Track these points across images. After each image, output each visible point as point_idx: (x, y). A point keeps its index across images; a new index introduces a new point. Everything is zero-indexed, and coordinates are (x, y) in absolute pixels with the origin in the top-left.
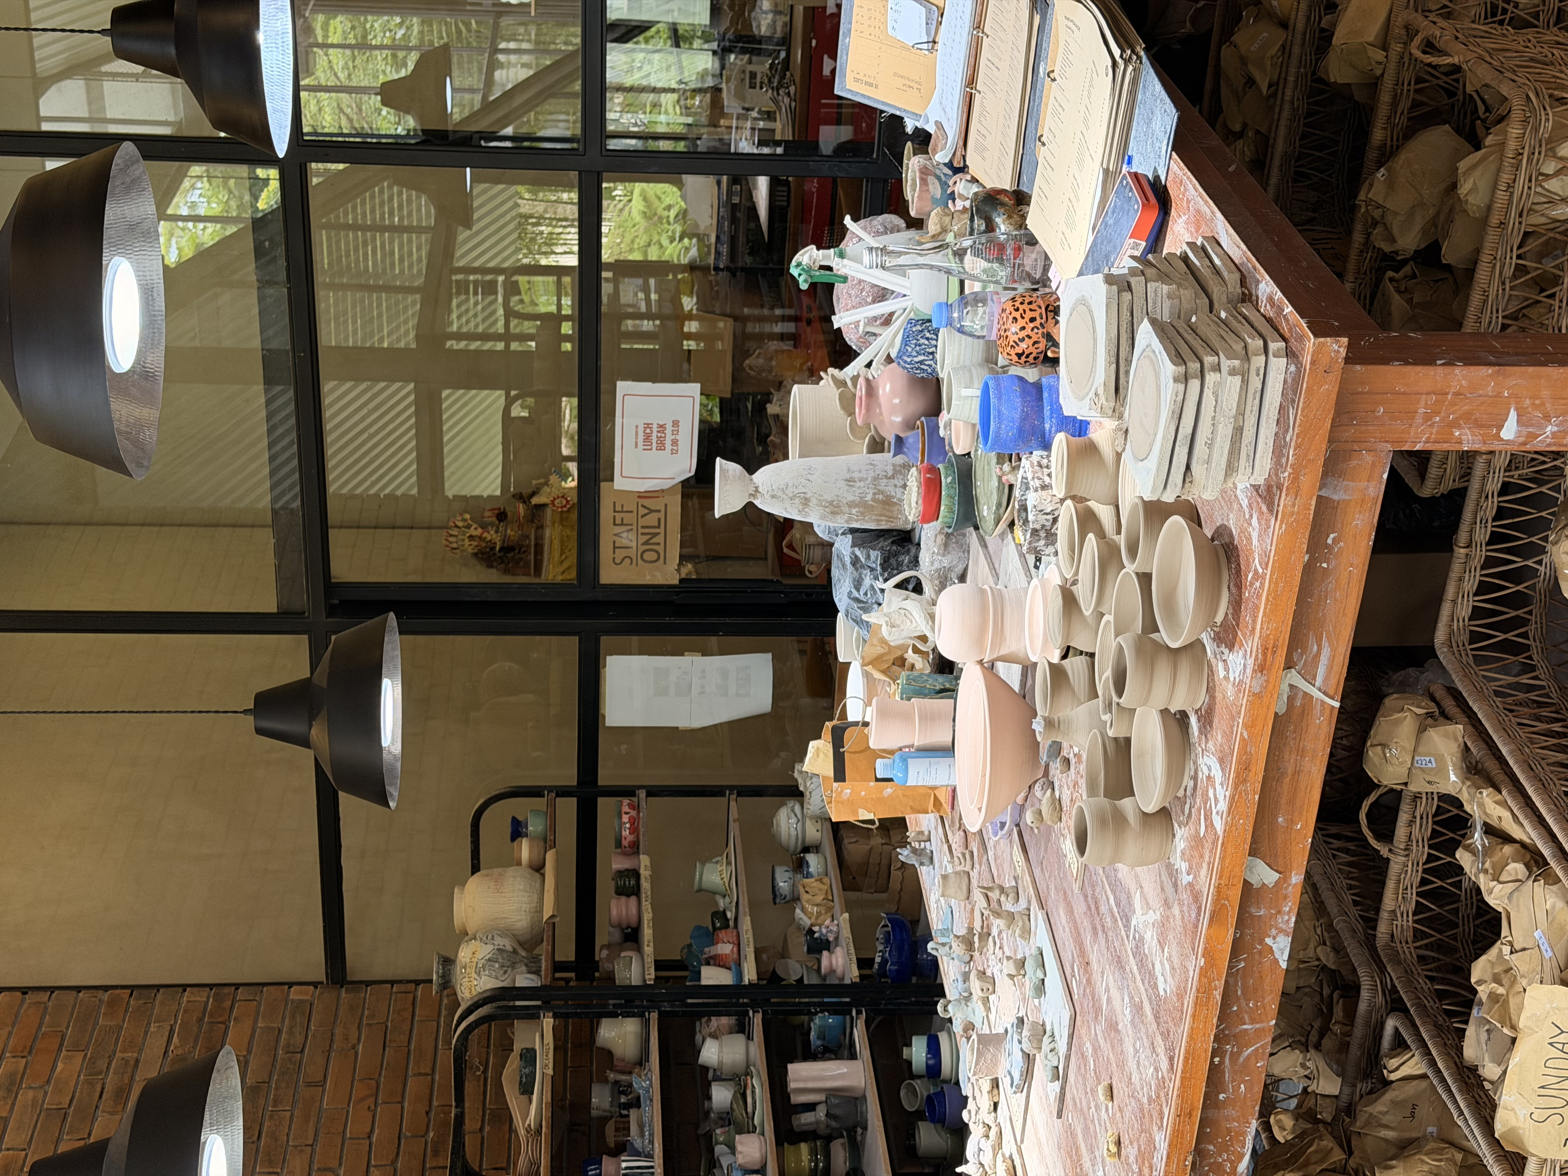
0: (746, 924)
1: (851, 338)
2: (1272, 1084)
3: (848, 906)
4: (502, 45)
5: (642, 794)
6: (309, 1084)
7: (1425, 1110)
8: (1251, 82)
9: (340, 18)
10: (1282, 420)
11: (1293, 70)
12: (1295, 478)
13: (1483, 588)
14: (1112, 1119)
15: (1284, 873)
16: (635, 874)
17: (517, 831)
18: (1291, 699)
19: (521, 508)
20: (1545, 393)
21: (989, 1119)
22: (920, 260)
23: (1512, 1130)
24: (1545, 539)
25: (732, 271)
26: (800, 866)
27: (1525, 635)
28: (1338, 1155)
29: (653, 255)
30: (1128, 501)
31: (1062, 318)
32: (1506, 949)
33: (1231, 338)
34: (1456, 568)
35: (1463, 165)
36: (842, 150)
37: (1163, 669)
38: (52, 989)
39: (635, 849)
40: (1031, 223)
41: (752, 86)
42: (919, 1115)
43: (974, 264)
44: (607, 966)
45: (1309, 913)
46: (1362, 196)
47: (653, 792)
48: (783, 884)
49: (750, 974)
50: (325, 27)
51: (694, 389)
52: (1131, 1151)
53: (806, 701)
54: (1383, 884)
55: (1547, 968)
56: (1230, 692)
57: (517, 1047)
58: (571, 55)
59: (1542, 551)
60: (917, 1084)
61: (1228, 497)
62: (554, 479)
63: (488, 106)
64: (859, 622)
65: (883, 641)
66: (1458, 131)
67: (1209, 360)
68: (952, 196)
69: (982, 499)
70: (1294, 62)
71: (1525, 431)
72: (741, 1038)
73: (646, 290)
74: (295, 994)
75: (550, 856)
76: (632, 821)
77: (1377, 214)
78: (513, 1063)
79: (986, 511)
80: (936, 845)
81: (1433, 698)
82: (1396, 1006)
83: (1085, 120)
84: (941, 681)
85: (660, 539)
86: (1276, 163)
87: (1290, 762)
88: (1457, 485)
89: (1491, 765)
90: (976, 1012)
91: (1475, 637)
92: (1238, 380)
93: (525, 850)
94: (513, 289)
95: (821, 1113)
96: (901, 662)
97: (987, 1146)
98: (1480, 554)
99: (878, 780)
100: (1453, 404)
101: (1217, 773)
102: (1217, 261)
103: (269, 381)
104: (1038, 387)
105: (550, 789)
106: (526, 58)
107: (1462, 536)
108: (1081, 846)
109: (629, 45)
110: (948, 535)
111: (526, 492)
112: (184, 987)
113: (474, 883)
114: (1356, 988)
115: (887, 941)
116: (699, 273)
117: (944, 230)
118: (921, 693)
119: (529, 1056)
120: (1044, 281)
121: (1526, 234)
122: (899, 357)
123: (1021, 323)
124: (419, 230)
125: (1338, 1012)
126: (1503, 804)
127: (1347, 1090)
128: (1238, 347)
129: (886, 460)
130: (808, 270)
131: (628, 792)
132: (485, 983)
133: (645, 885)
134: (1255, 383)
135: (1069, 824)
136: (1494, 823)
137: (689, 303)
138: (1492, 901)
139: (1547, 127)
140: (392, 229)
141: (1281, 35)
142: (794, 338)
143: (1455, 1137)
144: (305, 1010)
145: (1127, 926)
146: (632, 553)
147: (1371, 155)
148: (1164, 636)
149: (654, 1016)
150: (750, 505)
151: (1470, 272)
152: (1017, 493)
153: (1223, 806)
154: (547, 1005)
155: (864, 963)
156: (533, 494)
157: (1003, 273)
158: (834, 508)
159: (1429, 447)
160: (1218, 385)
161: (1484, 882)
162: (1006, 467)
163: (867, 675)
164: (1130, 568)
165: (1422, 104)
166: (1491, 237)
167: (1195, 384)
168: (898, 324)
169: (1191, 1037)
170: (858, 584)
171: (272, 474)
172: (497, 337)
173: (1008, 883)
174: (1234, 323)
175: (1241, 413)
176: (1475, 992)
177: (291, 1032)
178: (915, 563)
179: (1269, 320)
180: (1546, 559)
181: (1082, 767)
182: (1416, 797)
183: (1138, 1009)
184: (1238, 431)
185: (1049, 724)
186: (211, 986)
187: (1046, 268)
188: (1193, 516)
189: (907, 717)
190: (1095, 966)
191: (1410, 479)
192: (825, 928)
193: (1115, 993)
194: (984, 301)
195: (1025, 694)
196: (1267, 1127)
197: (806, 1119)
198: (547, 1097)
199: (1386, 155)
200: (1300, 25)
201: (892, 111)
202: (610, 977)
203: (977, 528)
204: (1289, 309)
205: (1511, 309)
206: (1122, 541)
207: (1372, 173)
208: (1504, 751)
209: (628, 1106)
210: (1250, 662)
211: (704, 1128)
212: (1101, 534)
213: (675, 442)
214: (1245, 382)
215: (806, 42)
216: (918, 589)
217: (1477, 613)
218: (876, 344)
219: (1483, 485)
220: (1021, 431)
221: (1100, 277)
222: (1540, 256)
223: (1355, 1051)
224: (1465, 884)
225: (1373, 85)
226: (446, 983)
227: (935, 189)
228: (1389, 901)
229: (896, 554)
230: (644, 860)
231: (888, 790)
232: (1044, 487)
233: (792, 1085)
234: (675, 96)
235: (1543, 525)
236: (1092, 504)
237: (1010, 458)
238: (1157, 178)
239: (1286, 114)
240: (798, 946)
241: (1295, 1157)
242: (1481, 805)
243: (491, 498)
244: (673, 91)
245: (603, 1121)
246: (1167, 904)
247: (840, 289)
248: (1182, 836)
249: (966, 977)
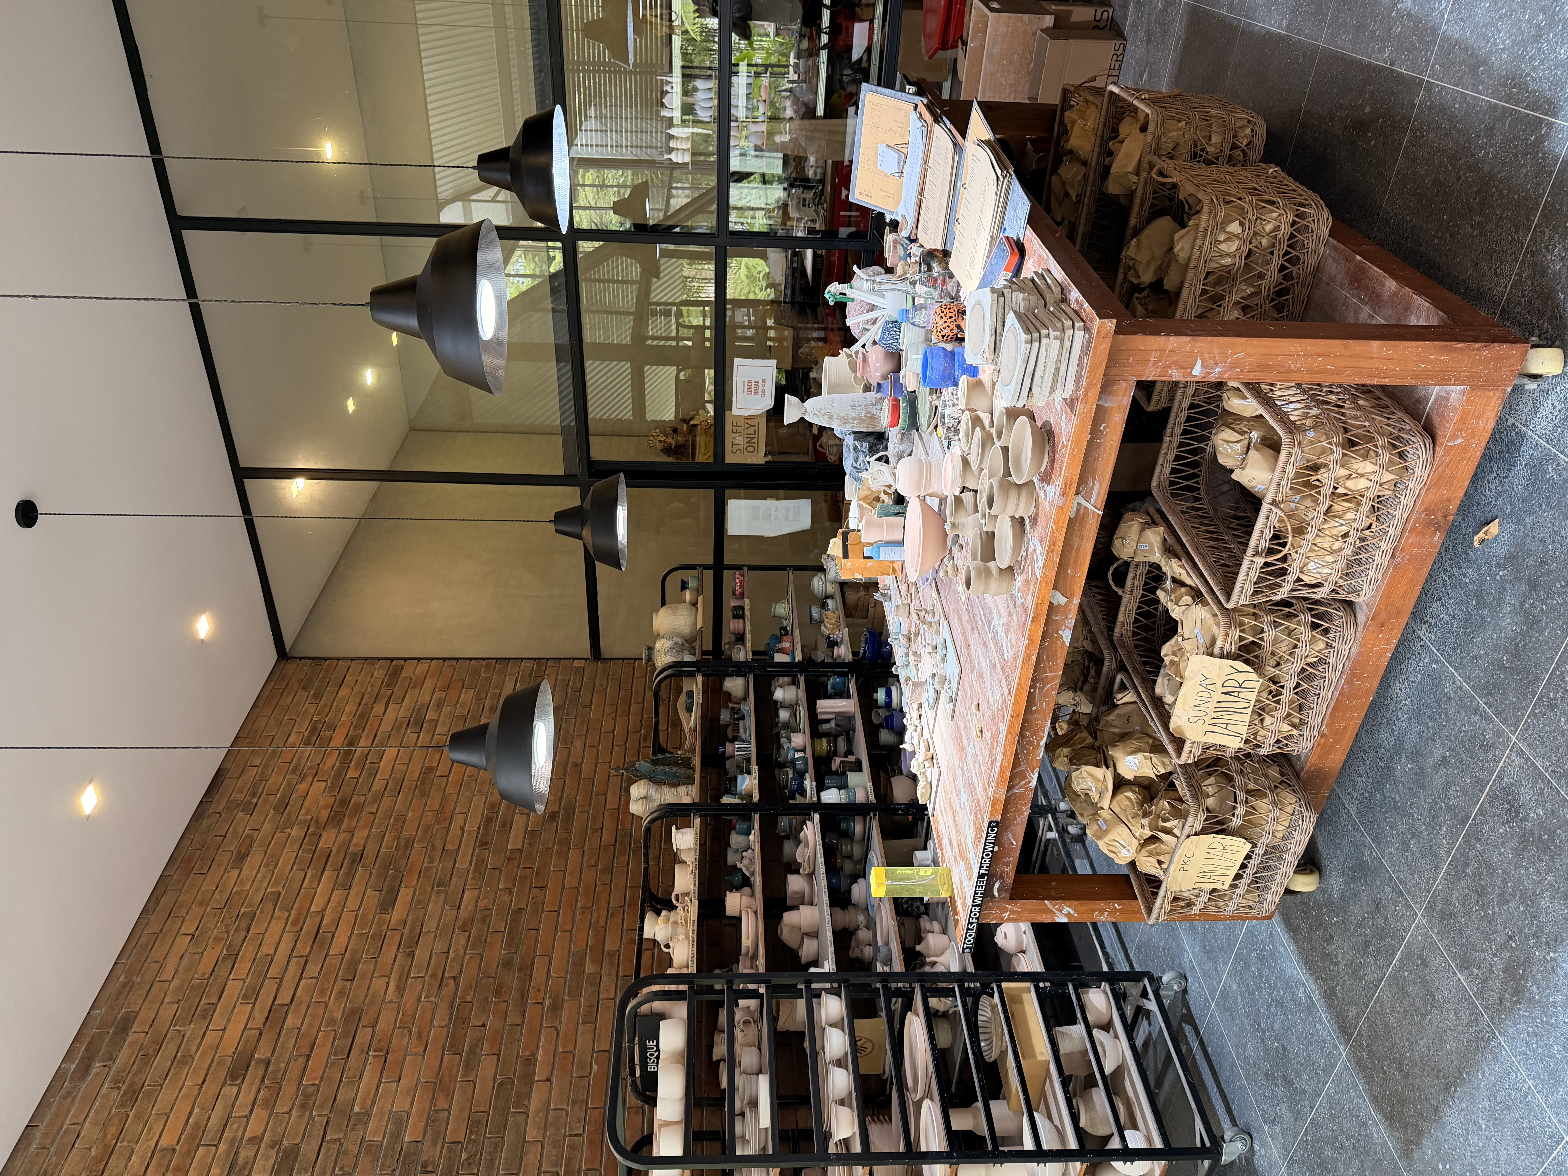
0: (797, 633)
1: (855, 332)
2: (1058, 708)
3: (848, 626)
4: (675, 185)
5: (746, 569)
6: (584, 706)
7: (1134, 719)
8: (1067, 194)
9: (591, 171)
10: (1080, 364)
11: (1089, 188)
12: (1086, 394)
13: (1177, 458)
14: (978, 720)
15: (1070, 598)
16: (742, 608)
17: (684, 586)
18: (1078, 510)
19: (685, 427)
20: (1216, 351)
21: (917, 722)
22: (893, 287)
23: (1179, 727)
24: (1210, 433)
25: (792, 303)
26: (823, 605)
27: (1197, 483)
28: (1090, 740)
29: (751, 297)
30: (999, 409)
31: (967, 317)
32: (1180, 639)
33: (1055, 320)
34: (1164, 447)
35: (1177, 236)
36: (851, 236)
37: (1013, 495)
38: (458, 659)
39: (742, 596)
40: (951, 266)
41: (804, 206)
42: (881, 726)
43: (920, 289)
44: (729, 653)
45: (1080, 624)
46: (1123, 254)
47: (751, 568)
48: (815, 615)
49: (798, 657)
50: (583, 177)
51: (773, 363)
52: (987, 735)
53: (828, 524)
54: (1118, 609)
55: (1200, 647)
56: (1047, 505)
57: (684, 690)
58: (709, 191)
59: (1209, 439)
60: (880, 711)
61: (1050, 405)
62: (701, 412)
63: (666, 217)
64: (857, 479)
65: (869, 489)
66: (1175, 219)
67: (1044, 332)
68: (910, 255)
69: (921, 415)
70: (1090, 184)
71: (1205, 371)
72: (794, 688)
73: (748, 315)
74: (576, 663)
75: (700, 598)
76: (741, 582)
77: (1131, 263)
78: (683, 698)
79: (923, 420)
80: (893, 592)
81: (1148, 514)
82: (1122, 668)
83: (982, 209)
84: (898, 508)
85: (755, 440)
86: (1079, 237)
87: (1076, 542)
88: (1167, 405)
89: (1177, 548)
90: (911, 672)
91: (1172, 483)
92: (1058, 342)
93: (688, 595)
94: (679, 314)
95: (833, 724)
96: (877, 499)
97: (915, 735)
98: (1176, 441)
99: (865, 558)
100: (1168, 356)
101: (1039, 548)
102: (1049, 281)
103: (558, 360)
104: (952, 353)
105: (700, 566)
106: (687, 192)
107: (1168, 431)
108: (968, 586)
109: (740, 185)
110: (903, 434)
111: (687, 418)
112: (522, 659)
113: (663, 611)
114: (1102, 661)
115: (866, 642)
116: (775, 305)
117: (905, 273)
118: (888, 514)
119: (690, 694)
120: (957, 298)
121: (1208, 273)
122: (881, 339)
123: (945, 319)
124: (632, 282)
125: (1092, 672)
126: (1183, 567)
127: (1095, 710)
128: (1059, 325)
129: (872, 396)
130: (834, 295)
131: (739, 568)
132: (668, 659)
133: (747, 613)
134: (1067, 344)
135: (962, 576)
136: (1177, 576)
137: (770, 322)
138: (1174, 615)
139: (1221, 215)
140: (618, 282)
141: (1083, 170)
142: (824, 340)
143: (1149, 731)
144: (581, 672)
145: (989, 626)
146: (741, 447)
147: (1129, 232)
148: (1015, 479)
149: (751, 676)
150: (802, 419)
151: (1178, 294)
152: (940, 409)
153: (1041, 564)
154: (699, 671)
155: (855, 654)
156: (691, 419)
157: (935, 294)
158: (845, 420)
159: (1155, 379)
160: (1047, 345)
161: (1170, 606)
162: (934, 396)
163: (860, 506)
164: (998, 444)
165: (1156, 205)
166: (1190, 273)
167: (1035, 344)
168: (880, 323)
169: (1020, 678)
170: (856, 460)
171: (561, 408)
172: (673, 339)
173: (929, 608)
174: (1057, 313)
175: (1059, 360)
176: (1162, 660)
177: (574, 682)
178: (886, 449)
179: (1075, 311)
180: (1210, 443)
181: (969, 549)
182: (1137, 565)
183: (994, 666)
184: (1058, 370)
185: (953, 525)
186: (535, 659)
187: (958, 291)
188: (1032, 417)
189: (881, 526)
190: (972, 646)
191: (1143, 402)
192: (836, 635)
193: (982, 659)
194: (926, 308)
195: (941, 515)
196: (1054, 728)
197: (826, 726)
198: (699, 714)
199: (1137, 232)
200: (1094, 164)
201: (879, 210)
202: (730, 658)
203: (918, 430)
204: (1086, 305)
205: (1199, 312)
206: (994, 431)
207: (1129, 241)
208: (1184, 540)
209: (738, 719)
210: (1058, 490)
211: (776, 731)
212: (983, 428)
213: (763, 390)
214: (1062, 344)
215: (833, 179)
216: (887, 462)
217: (1174, 471)
218: (868, 334)
219: (1180, 404)
220: (943, 376)
221: (988, 289)
222: (1216, 284)
223: (1100, 691)
224: (1160, 609)
225: (1131, 195)
226: (650, 659)
227: (901, 251)
228: (1121, 617)
229: (876, 445)
230: (747, 601)
231: (870, 563)
232: (954, 405)
233: (819, 710)
234: (763, 212)
235: (1210, 426)
236: (979, 413)
237: (935, 391)
238: (1019, 239)
239: (1085, 211)
240: (823, 644)
241: (1069, 741)
242: (1171, 567)
243: (669, 421)
244: (763, 209)
245: (727, 726)
246: (1010, 614)
247: (850, 307)
248: (1019, 579)
249: (907, 655)
